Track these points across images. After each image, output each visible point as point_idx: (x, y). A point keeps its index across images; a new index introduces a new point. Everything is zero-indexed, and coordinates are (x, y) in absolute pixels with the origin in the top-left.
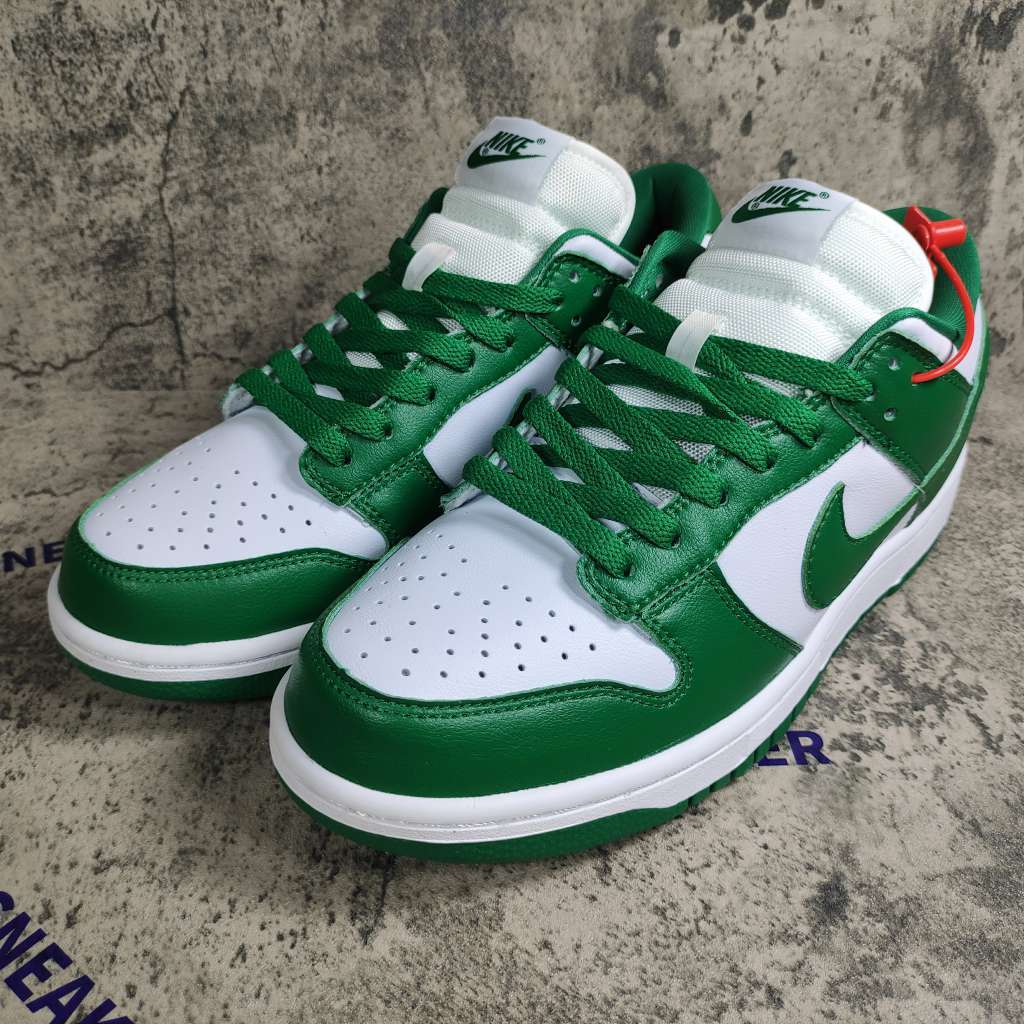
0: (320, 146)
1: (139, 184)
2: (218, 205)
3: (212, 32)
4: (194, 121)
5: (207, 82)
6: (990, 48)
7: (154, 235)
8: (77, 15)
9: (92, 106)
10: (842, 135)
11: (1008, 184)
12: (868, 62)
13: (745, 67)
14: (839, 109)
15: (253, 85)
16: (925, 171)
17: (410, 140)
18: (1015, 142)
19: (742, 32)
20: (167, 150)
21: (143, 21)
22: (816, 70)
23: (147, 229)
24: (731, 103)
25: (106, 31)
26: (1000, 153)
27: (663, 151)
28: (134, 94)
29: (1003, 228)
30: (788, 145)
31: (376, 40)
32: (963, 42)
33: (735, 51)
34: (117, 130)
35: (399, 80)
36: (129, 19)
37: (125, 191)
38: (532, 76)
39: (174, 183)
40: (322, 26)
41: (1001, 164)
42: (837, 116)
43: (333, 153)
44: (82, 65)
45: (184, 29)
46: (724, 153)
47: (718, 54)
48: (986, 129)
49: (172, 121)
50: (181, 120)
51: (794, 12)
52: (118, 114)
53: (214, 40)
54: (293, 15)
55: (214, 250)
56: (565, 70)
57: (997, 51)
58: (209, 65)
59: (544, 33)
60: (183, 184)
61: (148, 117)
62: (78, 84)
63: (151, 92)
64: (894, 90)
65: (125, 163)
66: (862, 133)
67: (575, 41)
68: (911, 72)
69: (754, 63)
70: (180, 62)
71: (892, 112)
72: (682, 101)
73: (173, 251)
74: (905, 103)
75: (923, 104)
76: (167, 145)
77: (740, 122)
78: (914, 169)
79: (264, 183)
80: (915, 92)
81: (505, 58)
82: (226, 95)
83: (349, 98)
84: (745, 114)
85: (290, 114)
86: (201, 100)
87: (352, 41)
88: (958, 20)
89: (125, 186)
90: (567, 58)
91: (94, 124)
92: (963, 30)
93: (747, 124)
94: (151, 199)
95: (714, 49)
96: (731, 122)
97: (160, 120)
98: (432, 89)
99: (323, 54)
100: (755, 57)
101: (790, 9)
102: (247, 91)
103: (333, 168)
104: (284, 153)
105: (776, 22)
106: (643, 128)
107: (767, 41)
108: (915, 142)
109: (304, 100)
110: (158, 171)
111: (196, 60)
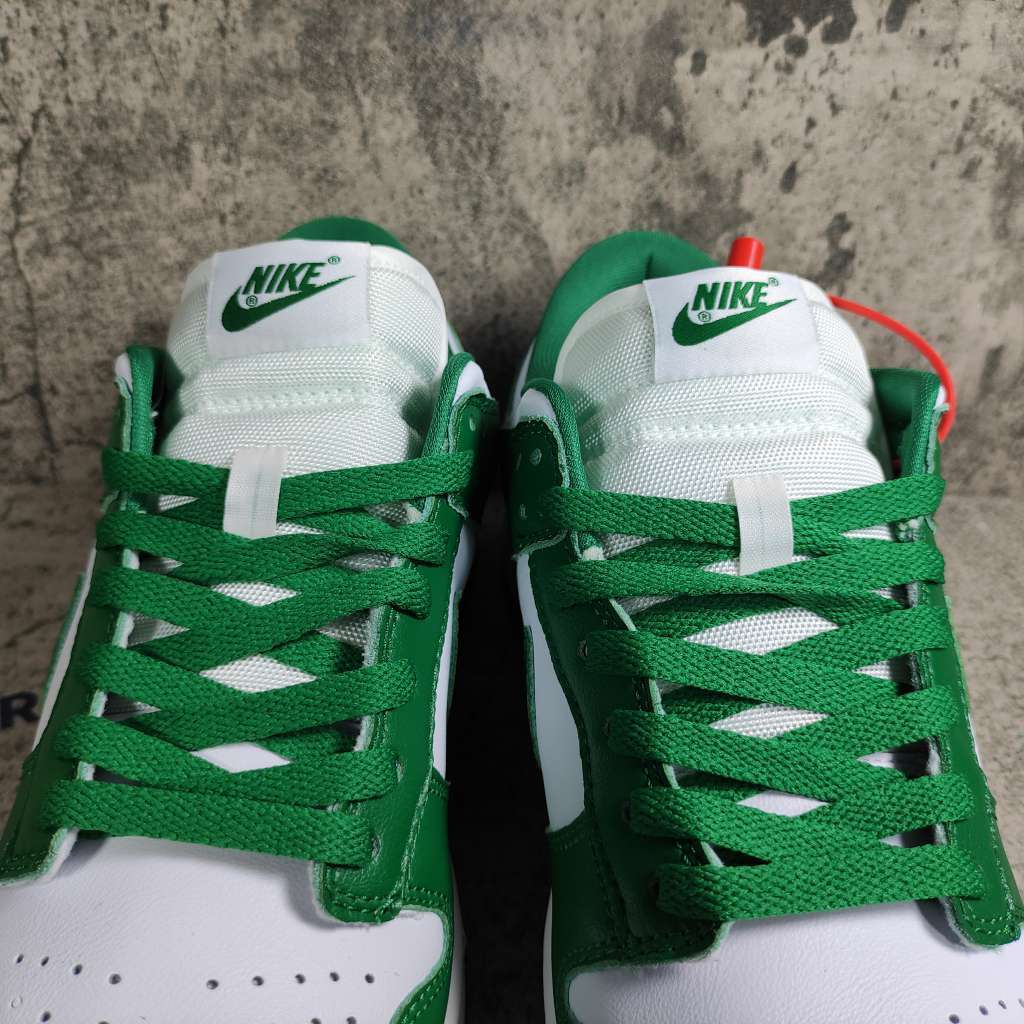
0: (222, 188)
2: (89, 259)
3: (72, 35)
4: (53, 152)
5: (68, 101)
7: (6, 295)
10: (913, 196)
12: (955, 104)
13: (791, 104)
14: (911, 165)
15: (130, 106)
16: (1017, 245)
17: (343, 184)
19: (790, 58)
20: (18, 188)
22: (885, 112)
24: (770, 151)
27: (678, 207)
30: (842, 207)
31: (296, 53)
33: (778, 83)
35: (327, 106)
38: (507, 106)
39: (29, 229)
40: (222, 31)
42: (909, 172)
43: (240, 197)
45: (34, 30)
46: (757, 213)
47: (756, 86)
49: (23, 151)
50: (35, 150)
51: (860, 36)
53: (76, 46)
54: (182, 15)
55: (86, 315)
56: (551, 100)
58: (70, 79)
59: (524, 50)
60: (42, 231)
64: (986, 142)
66: (940, 194)
67: (565, 62)
68: (1009, 120)
69: (803, 100)
70: (31, 74)
71: (980, 170)
72: (705, 146)
73: (32, 315)
74: (999, 159)
76: (18, 181)
77: (780, 175)
78: (1003, 242)
79: (150, 233)
80: (1012, 146)
81: (470, 82)
82: (94, 119)
83: (260, 128)
84: (788, 164)
85: (181, 146)
86: (61, 124)
87: (263, 51)
90: (554, 84)
93: (790, 178)
95: (751, 79)
96: (768, 175)
97: (8, 149)
98: (373, 118)
99: (224, 69)
100: (806, 92)
101: (856, 30)
102: (123, 115)
103: (241, 216)
104: (174, 196)
105: (836, 47)
106: (652, 178)
107: (823, 72)
108: (1007, 208)
109: (200, 128)
110: (8, 215)
111: (53, 71)
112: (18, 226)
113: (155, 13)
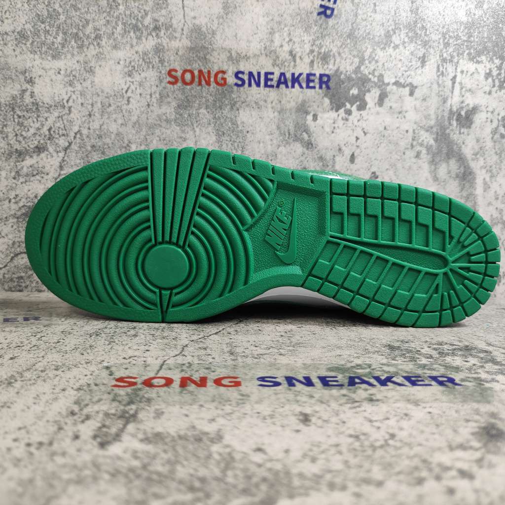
1: (46, 177)
3: (95, 106)
4: (80, 147)
5: (89, 129)
6: (463, 127)
8: (31, 95)
9: (29, 137)
10: (399, 165)
11: (484, 191)
12: (407, 131)
13: (349, 132)
14: (396, 153)
15: (111, 131)
16: (442, 184)
18: (484, 171)
19: (347, 116)
20: (63, 161)
21: (63, 99)
22: (383, 133)
24: (344, 148)
25: (44, 103)
26: (478, 177)
28: (52, 132)
29: (487, 214)
30: (373, 170)
31: (174, 113)
32: (450, 124)
33: (344, 124)
34: (39, 149)
35: (183, 131)
36: (56, 98)
37: (37, 180)
38: (248, 132)
40: (148, 105)
41: (479, 182)
42: (396, 156)
44: (29, 118)
45: (82, 104)
47: (336, 125)
48: (468, 164)
49: (68, 146)
50: (73, 146)
51: (370, 109)
52: (42, 142)
53: (96, 109)
54: (135, 100)
56: (264, 130)
57: (467, 128)
58: (91, 121)
59: (254, 113)
61: (57, 144)
62: (25, 127)
63: (61, 132)
64: (421, 145)
65: (40, 166)
66: (408, 164)
67: (269, 117)
68: (428, 137)
69: (353, 130)
70: (78, 119)
71: (422, 155)
72: (320, 146)
74: (428, 151)
75: (436, 151)
76: (64, 158)
77: (349, 157)
78: (437, 183)
80: (431, 146)
81: (234, 123)
82: (97, 135)
83: (158, 139)
84: (351, 153)
85: (128, 145)
86: (84, 137)
87: (162, 112)
88: (446, 114)
89: (38, 177)
90: (265, 124)
91: (29, 146)
92: (450, 119)
93: (352, 158)
95: (334, 123)
96: (345, 157)
97: (63, 145)
98: (199, 136)
99: (147, 119)
100: (354, 127)
101: (368, 107)
102: (108, 134)
105: (362, 112)
106: (302, 158)
107: (358, 121)
108: (435, 169)
109: (136, 139)
110: (57, 171)
111: (85, 118)
113: (126, 99)
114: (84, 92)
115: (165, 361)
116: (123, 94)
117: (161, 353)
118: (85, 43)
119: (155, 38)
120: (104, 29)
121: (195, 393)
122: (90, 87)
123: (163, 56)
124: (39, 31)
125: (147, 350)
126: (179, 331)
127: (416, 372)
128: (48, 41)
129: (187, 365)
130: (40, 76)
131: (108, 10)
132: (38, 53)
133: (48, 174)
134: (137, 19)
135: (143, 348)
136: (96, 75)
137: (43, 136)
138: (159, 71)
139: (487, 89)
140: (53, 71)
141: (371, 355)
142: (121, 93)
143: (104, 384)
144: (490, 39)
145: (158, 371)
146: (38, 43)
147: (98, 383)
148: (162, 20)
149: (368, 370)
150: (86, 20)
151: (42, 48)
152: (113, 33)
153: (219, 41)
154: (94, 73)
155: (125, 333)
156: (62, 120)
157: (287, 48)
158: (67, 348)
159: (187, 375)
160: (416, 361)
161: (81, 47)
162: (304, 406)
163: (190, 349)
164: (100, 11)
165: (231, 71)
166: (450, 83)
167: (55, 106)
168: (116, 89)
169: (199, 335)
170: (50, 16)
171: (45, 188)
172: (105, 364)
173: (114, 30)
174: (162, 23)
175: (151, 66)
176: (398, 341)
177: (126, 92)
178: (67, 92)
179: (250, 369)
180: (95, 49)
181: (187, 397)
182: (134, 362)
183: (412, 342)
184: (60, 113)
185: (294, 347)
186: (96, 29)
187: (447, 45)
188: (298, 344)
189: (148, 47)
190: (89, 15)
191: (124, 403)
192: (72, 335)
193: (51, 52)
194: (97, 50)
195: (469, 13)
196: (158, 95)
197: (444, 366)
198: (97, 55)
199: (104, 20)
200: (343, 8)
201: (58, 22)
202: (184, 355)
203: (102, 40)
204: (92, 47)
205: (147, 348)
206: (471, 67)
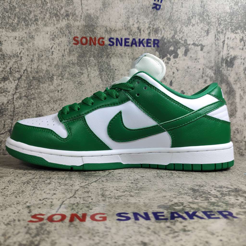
0: (59, 85)
1: (8, 94)
2: (29, 100)
3: (35, 56)
4: (26, 78)
5: (31, 68)
6: (229, 67)
7: (9, 108)
11: (240, 100)
12: (200, 69)
13: (169, 69)
14: (194, 81)
15: (43, 69)
17: (83, 84)
18: (240, 90)
19: (168, 61)
20: (18, 85)
21: (17, 53)
22: (187, 70)
23: (8, 106)
24: (166, 78)
25: (7, 55)
26: (237, 93)
28: (12, 70)
29: (242, 112)
30: (182, 89)
31: (77, 60)
32: (222, 65)
34: (5, 79)
35: (81, 69)
36: (14, 52)
38: (116, 70)
40: (63, 56)
41: (238, 95)
42: (194, 82)
43: (62, 87)
45: (28, 55)
48: (232, 86)
49: (20, 77)
50: (23, 77)
51: (180, 57)
52: (6, 75)
53: (35, 58)
54: (56, 53)
55: (26, 112)
56: (124, 68)
57: (231, 67)
58: (33, 64)
59: (119, 60)
60: (20, 94)
61: (14, 76)
63: (16, 70)
64: (207, 76)
65: (5, 88)
67: (127, 62)
68: (210, 72)
69: (171, 69)
71: (207, 81)
73: (14, 112)
74: (210, 79)
75: (215, 80)
76: (18, 83)
77: (169, 83)
79: (43, 94)
80: (212, 77)
81: (109, 65)
82: (36, 71)
83: (68, 73)
84: (170, 81)
85: (52, 77)
86: (29, 72)
87: (70, 59)
88: (220, 60)
89: (4, 94)
90: (125, 66)
92: (222, 63)
93: (171, 83)
94: (10, 98)
96: (167, 83)
97: (17, 77)
98: (90, 72)
99: (63, 63)
100: (172, 67)
101: (179, 56)
102: (42, 70)
103: (62, 91)
104: (49, 87)
105: (176, 59)
107: (174, 64)
109: (56, 73)
110: (14, 90)
111: (29, 62)
112: (16, 93)
113: (51, 52)
114: (29, 48)
115: (63, 202)
116: (49, 49)
117: (62, 196)
118: (29, 23)
119: (67, 20)
120: (39, 15)
121: (78, 226)
122: (32, 46)
123: (71, 30)
124: (5, 17)
125: (55, 194)
126: (74, 180)
127: (210, 208)
128: (10, 22)
129: (76, 204)
130: (5, 40)
131: (42, 6)
132: (5, 28)
133: (9, 92)
134: (57, 10)
135: (52, 192)
136: (35, 39)
137: (7, 72)
138: (68, 37)
139: (241, 47)
140: (12, 38)
141: (183, 196)
142: (48, 49)
143: (24, 220)
144: (242, 21)
145: (58, 209)
146: (4, 23)
147: (20, 219)
148: (70, 11)
149: (181, 207)
150: (30, 11)
151: (6, 26)
152: (44, 18)
153: (100, 22)
154: (34, 38)
155: (44, 182)
156: (17, 64)
157: (136, 26)
158: (9, 193)
159: (75, 213)
160: (208, 200)
161: (27, 25)
162: (144, 236)
163: (80, 192)
164: (38, 6)
165: (107, 37)
166: (222, 44)
167: (13, 56)
168: (46, 47)
169: (86, 183)
170: (11, 9)
171: (7, 100)
172: (28, 204)
173: (45, 16)
174: (70, 13)
175: (64, 35)
176: (197, 186)
177: (51, 49)
178: (19, 49)
179: (113, 207)
180: (35, 26)
181: (73, 230)
182: (45, 203)
183: (205, 186)
184: (16, 59)
185: (139, 190)
186: (35, 16)
187: (220, 24)
188: (141, 189)
189: (62, 25)
190: (31, 8)
191: (33, 235)
192: (14, 183)
193: (11, 28)
194: (36, 27)
195: (231, 8)
196: (68, 50)
197: (225, 203)
198: (35, 29)
199: (39, 11)
200: (166, 5)
201: (15, 12)
202: (75, 197)
203: (38, 22)
204: (33, 25)
205: (55, 192)
206: (233, 35)
